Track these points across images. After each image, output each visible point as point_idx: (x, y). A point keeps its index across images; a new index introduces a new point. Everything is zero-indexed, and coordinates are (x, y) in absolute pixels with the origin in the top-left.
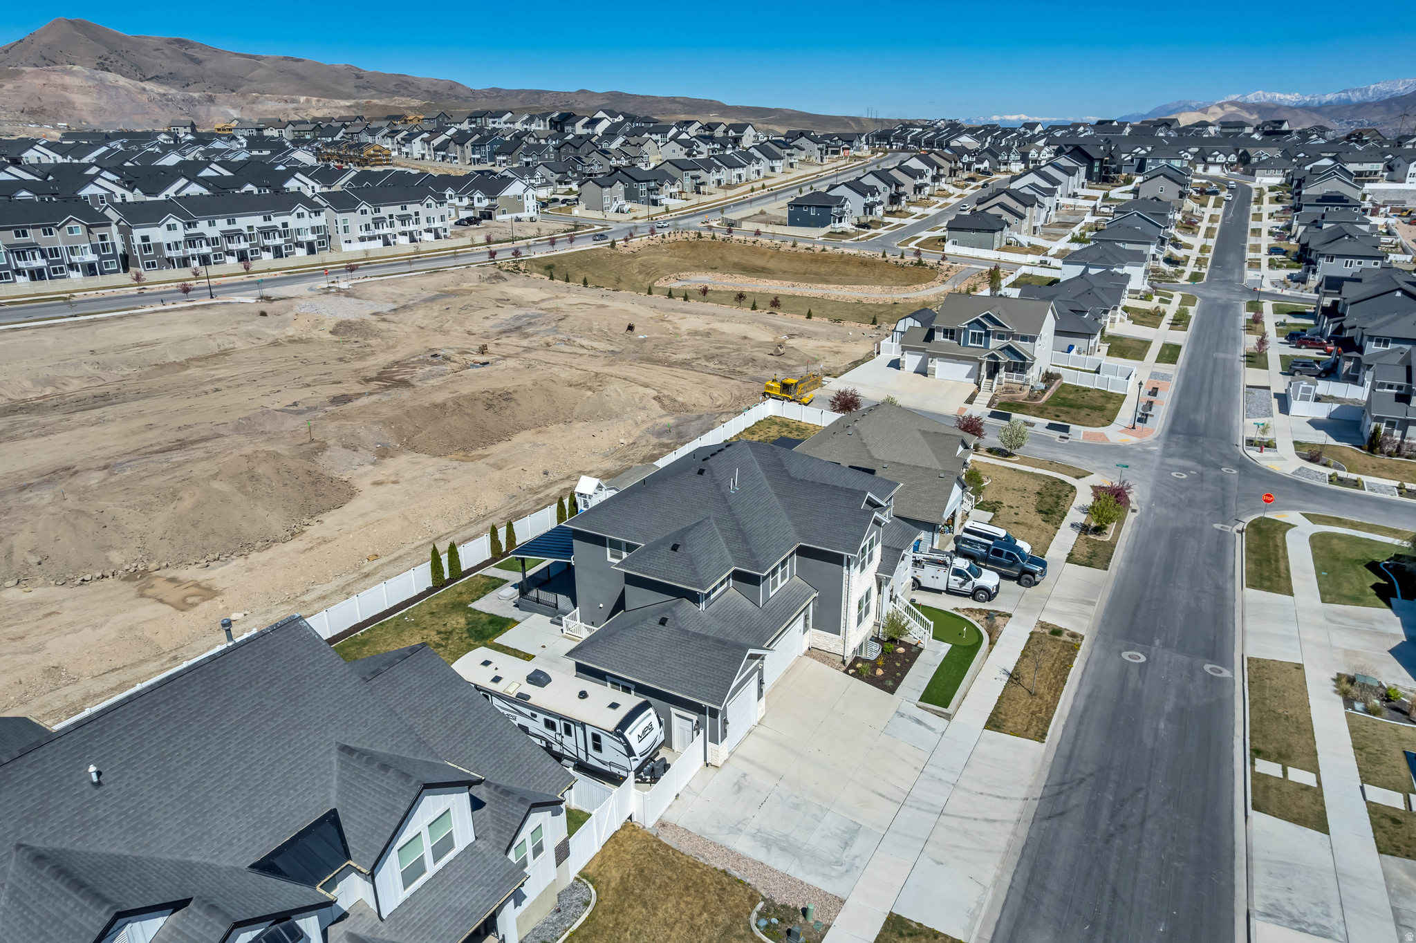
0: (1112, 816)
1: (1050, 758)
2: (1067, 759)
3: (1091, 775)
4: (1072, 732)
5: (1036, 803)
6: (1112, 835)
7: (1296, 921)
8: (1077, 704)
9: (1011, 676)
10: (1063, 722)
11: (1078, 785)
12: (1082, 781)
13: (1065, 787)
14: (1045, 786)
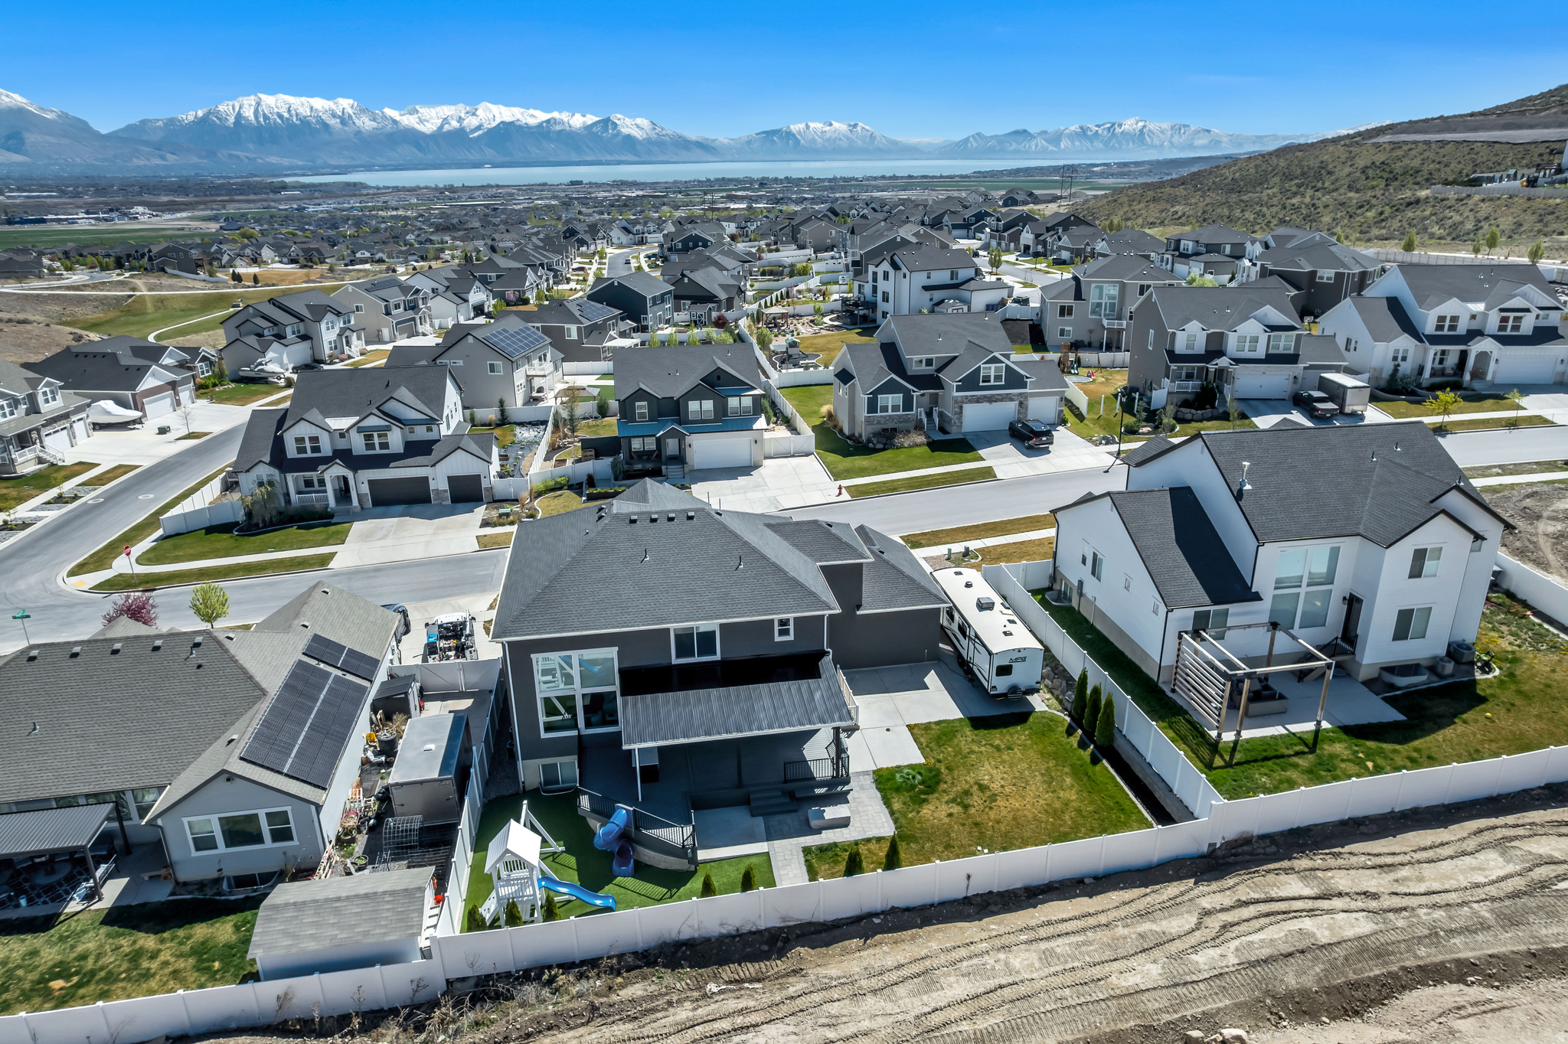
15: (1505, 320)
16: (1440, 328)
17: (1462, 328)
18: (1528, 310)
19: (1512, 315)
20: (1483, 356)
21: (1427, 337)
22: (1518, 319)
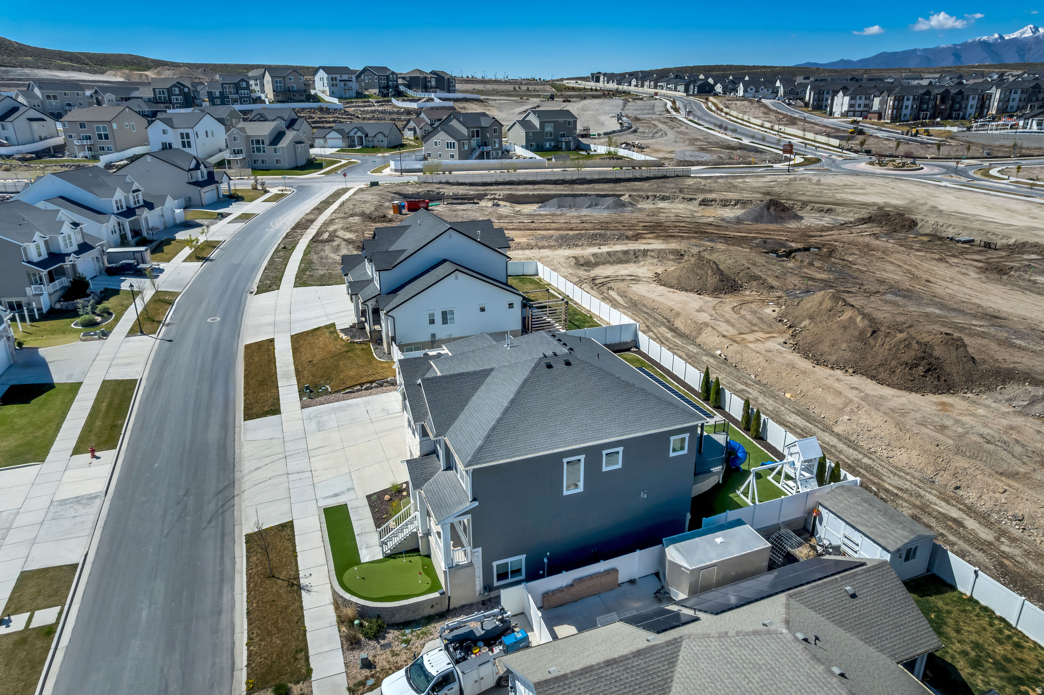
0: (185, 507)
1: (237, 528)
2: (225, 536)
3: (204, 529)
4: (227, 559)
5: (236, 493)
6: (185, 495)
7: (78, 501)
8: (230, 595)
9: (300, 587)
10: (237, 566)
11: (212, 517)
12: (209, 522)
13: (220, 511)
14: (234, 505)
15: (134, 198)
16: (118, 209)
17: (125, 209)
18: (138, 190)
19: (135, 194)
20: (146, 219)
21: (117, 214)
22: (137, 195)
